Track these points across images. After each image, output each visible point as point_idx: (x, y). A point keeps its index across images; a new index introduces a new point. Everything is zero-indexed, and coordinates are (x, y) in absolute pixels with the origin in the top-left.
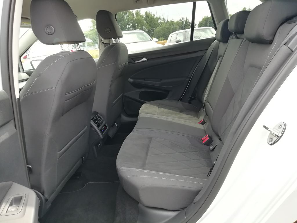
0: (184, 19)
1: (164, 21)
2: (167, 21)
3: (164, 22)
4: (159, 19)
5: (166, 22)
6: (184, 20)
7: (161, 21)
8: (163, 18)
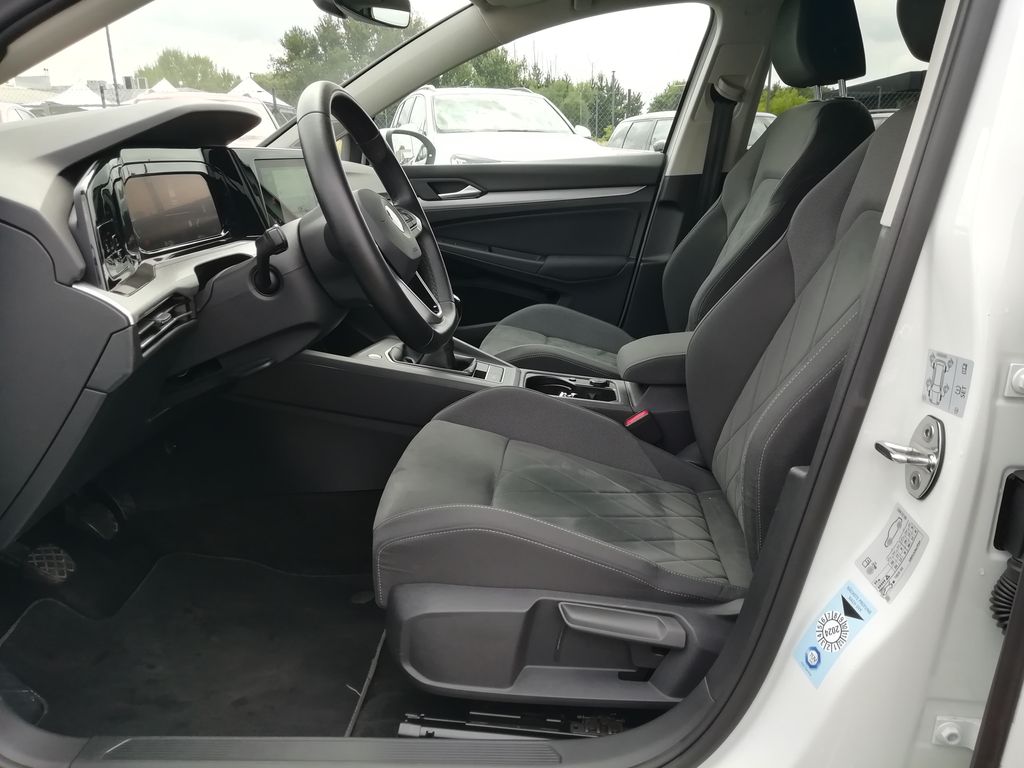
0: (604, 80)
1: (537, 75)
2: (547, 80)
3: (538, 79)
4: (520, 66)
5: (543, 80)
6: (604, 84)
7: (527, 74)
8: (535, 67)
